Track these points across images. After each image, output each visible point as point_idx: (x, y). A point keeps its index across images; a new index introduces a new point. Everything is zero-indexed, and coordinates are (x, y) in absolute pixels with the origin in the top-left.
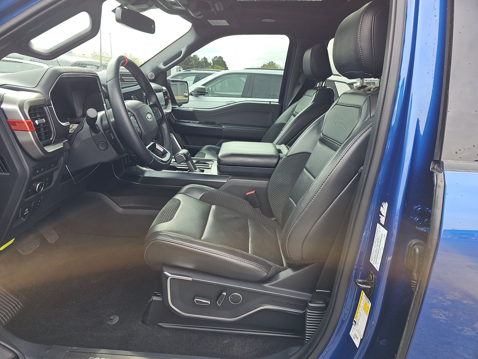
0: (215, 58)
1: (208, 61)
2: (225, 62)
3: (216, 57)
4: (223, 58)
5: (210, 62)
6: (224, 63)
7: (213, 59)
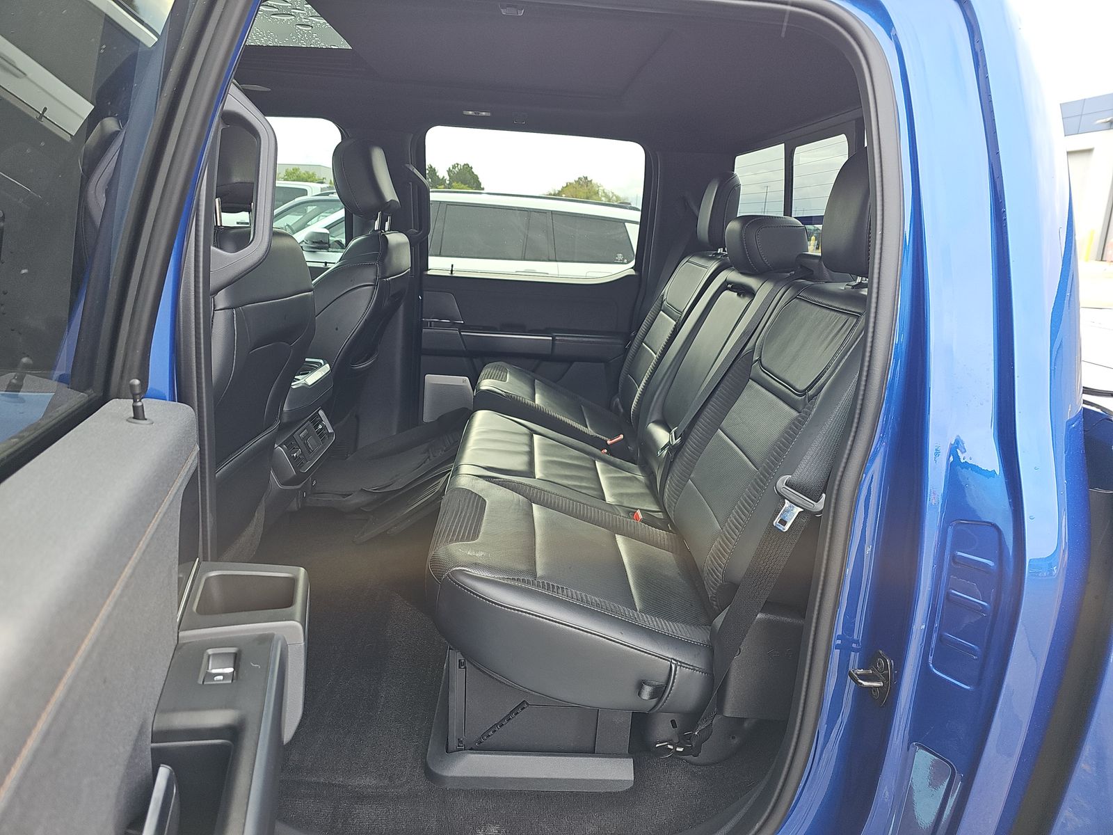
0: (454, 167)
1: (437, 174)
2: (476, 176)
3: (458, 164)
4: (472, 168)
5: (444, 177)
6: (476, 178)
7: (449, 169)
